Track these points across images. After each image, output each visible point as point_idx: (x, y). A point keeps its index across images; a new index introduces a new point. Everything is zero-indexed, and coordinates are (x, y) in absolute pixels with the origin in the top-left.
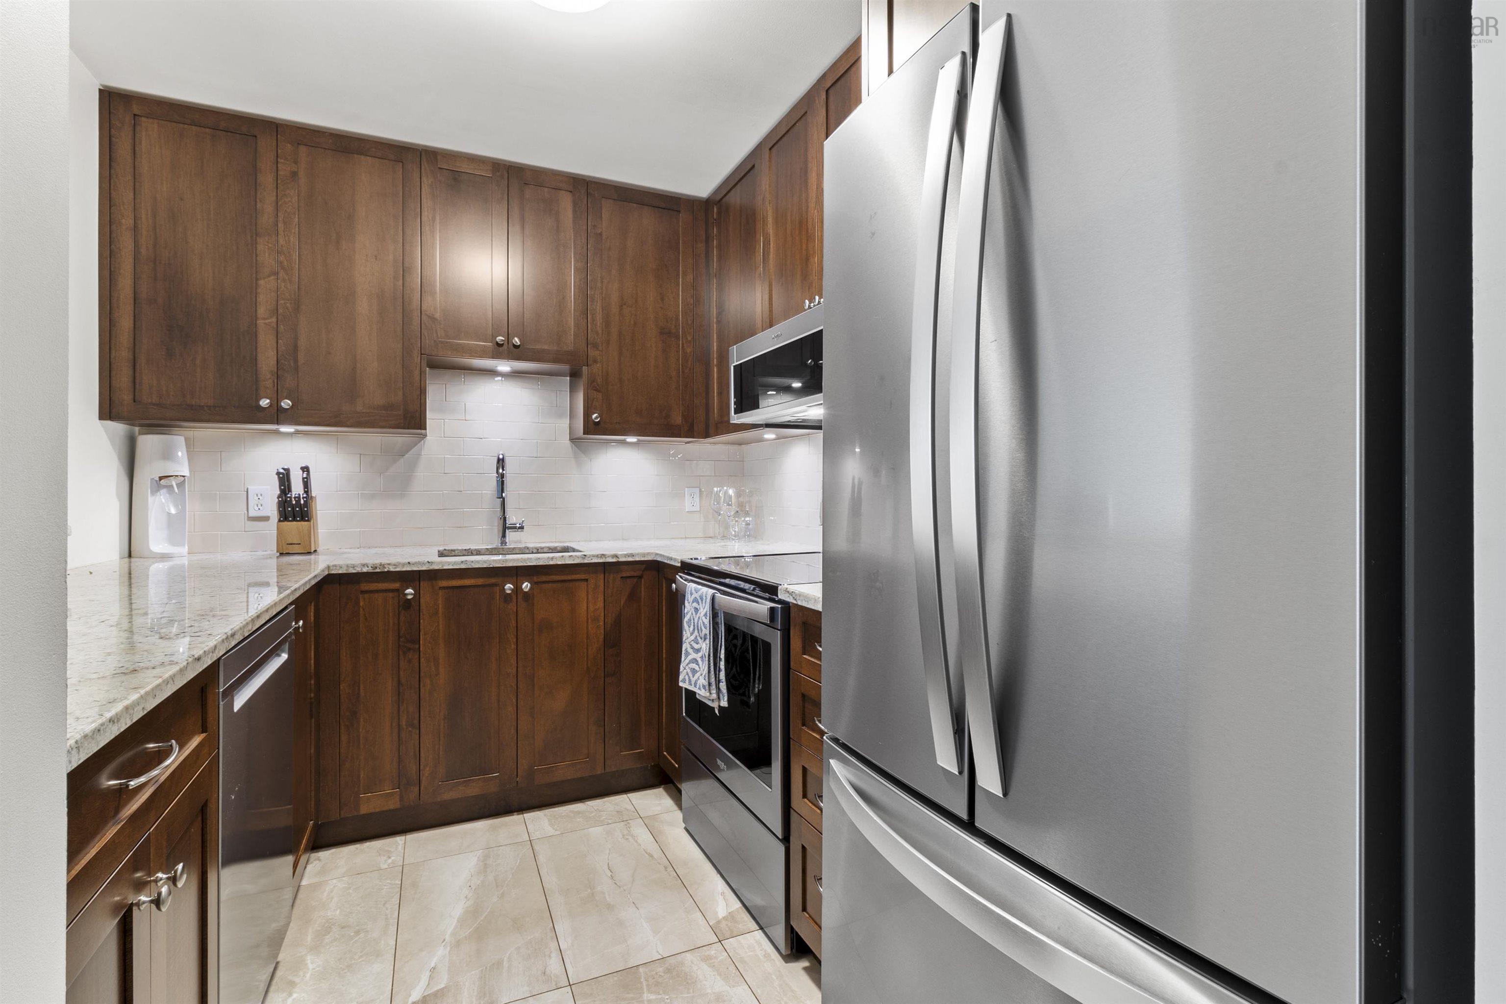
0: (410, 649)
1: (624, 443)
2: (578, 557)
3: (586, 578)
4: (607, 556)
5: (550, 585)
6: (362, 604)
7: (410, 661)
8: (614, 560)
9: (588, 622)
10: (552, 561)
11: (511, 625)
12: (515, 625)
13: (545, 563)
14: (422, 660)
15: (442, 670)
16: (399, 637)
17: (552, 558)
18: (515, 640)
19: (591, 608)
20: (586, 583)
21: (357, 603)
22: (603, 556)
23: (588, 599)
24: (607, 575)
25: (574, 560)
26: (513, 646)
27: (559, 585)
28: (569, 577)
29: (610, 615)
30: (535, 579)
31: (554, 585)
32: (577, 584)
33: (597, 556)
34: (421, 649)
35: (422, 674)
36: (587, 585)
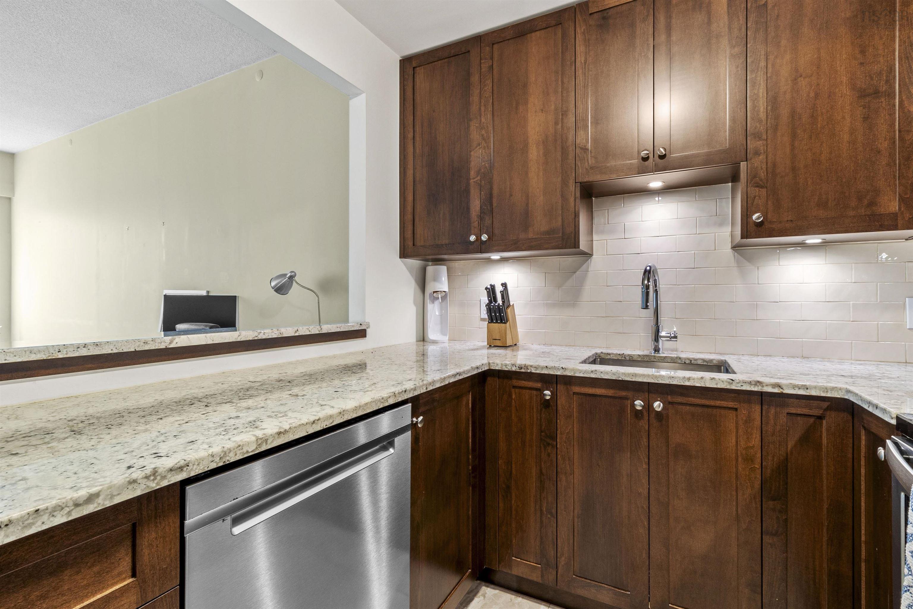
0: (549, 444)
1: (803, 245)
2: (723, 381)
3: (735, 407)
4: (764, 385)
5: (688, 407)
6: (514, 397)
7: (549, 455)
8: (776, 390)
9: (737, 460)
10: (688, 381)
11: (642, 443)
12: (646, 444)
13: (680, 382)
14: (559, 457)
15: (576, 471)
16: (542, 432)
17: (689, 379)
18: (646, 460)
19: (742, 444)
20: (734, 412)
21: (510, 395)
22: (758, 384)
23: (737, 432)
24: (765, 407)
25: (717, 384)
26: (645, 466)
27: (699, 410)
28: (712, 403)
29: (770, 458)
30: (669, 398)
31: (692, 409)
32: (723, 412)
33: (750, 383)
34: (558, 446)
35: (559, 470)
36: (737, 416)
